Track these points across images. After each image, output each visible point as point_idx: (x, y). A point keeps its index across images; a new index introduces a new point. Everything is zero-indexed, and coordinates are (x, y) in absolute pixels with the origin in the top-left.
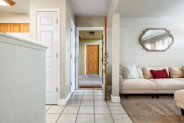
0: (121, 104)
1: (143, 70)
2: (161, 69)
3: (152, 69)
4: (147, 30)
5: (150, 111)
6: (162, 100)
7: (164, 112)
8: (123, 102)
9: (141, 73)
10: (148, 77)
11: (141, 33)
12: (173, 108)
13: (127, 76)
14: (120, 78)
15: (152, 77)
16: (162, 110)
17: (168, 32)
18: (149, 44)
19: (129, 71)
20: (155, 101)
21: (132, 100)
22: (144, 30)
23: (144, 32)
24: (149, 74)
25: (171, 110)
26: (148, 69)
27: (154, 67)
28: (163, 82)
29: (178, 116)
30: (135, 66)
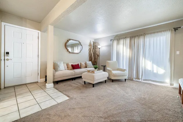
0: (54, 88)
1: (67, 65)
2: (76, 64)
3: (72, 64)
4: (70, 40)
5: (72, 86)
6: (77, 80)
7: (78, 85)
8: (56, 86)
9: (66, 67)
10: (70, 69)
11: (66, 41)
12: (82, 83)
13: (57, 69)
14: (53, 71)
15: (72, 68)
16: (77, 84)
17: (80, 43)
18: (70, 48)
19: (59, 66)
20: (74, 81)
21: (61, 84)
22: (68, 39)
23: (68, 41)
24: (70, 67)
25: (80, 83)
26: (70, 64)
27: (73, 63)
28: (77, 71)
29: (83, 85)
30: (62, 62)
